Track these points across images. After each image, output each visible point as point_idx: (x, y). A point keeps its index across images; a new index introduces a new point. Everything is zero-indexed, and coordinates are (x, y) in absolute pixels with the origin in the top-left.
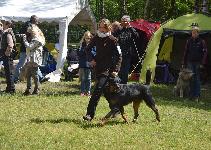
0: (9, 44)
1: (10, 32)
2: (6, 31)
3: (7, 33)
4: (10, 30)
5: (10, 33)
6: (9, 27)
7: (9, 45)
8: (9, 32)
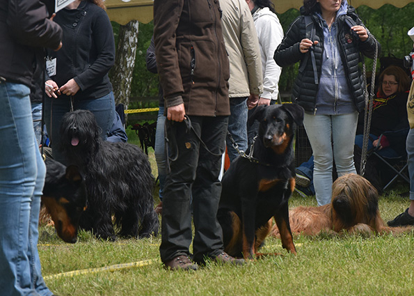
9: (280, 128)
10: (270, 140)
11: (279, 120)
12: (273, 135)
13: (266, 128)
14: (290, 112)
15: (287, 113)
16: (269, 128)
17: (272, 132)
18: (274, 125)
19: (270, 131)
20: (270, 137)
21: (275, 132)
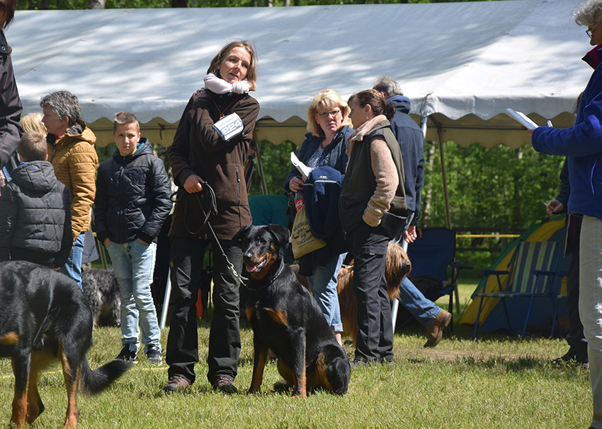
0: (383, 177)
1: (380, 132)
2: (365, 130)
3: (369, 138)
4: (379, 124)
5: (382, 137)
6: (376, 113)
7: (383, 182)
8: (375, 131)
9: (262, 248)
10: (250, 258)
11: (263, 241)
12: (253, 254)
13: (248, 246)
14: (276, 234)
15: (272, 234)
16: (251, 246)
17: (253, 251)
18: (257, 245)
19: (251, 249)
20: (249, 255)
21: (256, 251)
